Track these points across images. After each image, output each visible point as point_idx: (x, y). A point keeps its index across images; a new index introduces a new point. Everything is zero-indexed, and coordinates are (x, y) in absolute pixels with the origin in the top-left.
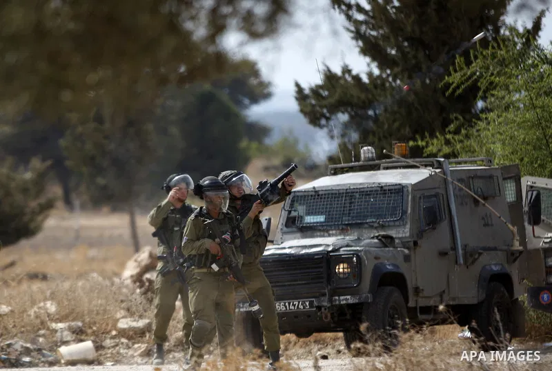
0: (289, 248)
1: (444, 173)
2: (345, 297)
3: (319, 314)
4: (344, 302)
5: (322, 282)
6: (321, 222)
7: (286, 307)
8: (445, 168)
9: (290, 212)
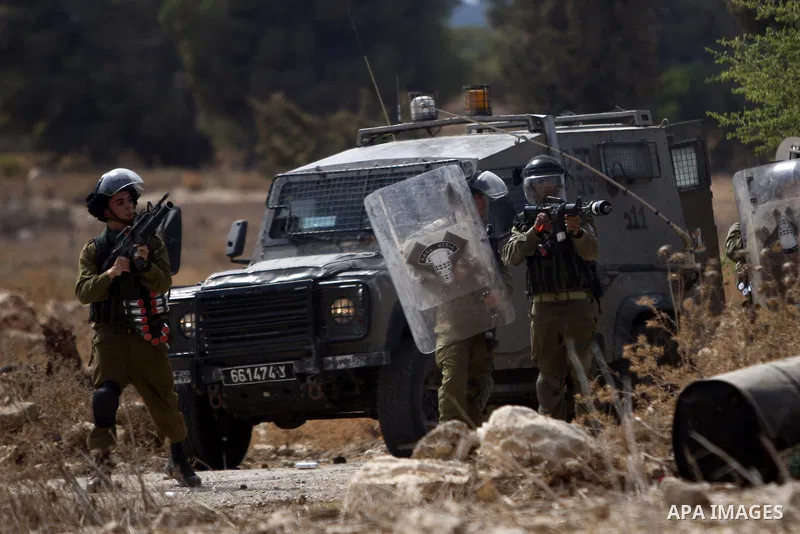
0: (254, 273)
1: (546, 139)
2: (344, 357)
3: (302, 387)
4: (343, 366)
5: (307, 332)
6: (329, 228)
7: (247, 376)
8: (547, 132)
9: (278, 211)
